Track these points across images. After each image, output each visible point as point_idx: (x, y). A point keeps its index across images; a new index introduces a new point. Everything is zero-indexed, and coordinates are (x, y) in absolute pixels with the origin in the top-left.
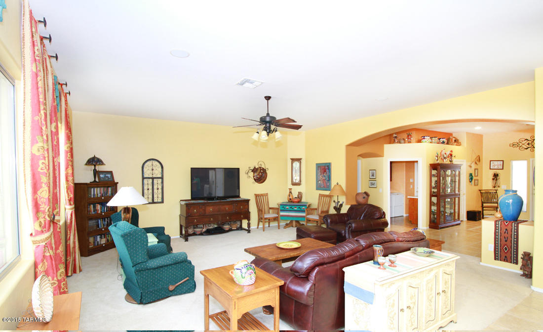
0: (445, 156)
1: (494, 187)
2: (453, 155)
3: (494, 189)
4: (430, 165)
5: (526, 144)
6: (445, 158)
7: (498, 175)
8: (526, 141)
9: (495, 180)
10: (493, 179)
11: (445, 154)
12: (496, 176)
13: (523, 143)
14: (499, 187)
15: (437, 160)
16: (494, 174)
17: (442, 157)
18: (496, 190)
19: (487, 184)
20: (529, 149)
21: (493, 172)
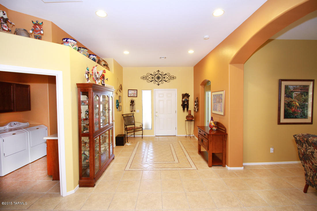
0: (98, 76)
1: (132, 112)
2: (106, 78)
3: (131, 113)
4: (77, 84)
5: (151, 78)
6: (97, 79)
7: (134, 101)
8: (151, 75)
9: (132, 106)
10: (131, 105)
11: (98, 73)
12: (132, 102)
13: (149, 76)
14: (135, 111)
15: (88, 79)
16: (131, 101)
17: (94, 76)
18: (133, 114)
19: (126, 109)
20: (153, 81)
21: (130, 99)
